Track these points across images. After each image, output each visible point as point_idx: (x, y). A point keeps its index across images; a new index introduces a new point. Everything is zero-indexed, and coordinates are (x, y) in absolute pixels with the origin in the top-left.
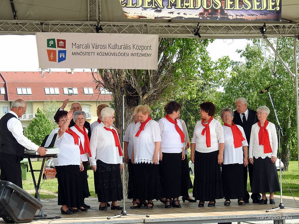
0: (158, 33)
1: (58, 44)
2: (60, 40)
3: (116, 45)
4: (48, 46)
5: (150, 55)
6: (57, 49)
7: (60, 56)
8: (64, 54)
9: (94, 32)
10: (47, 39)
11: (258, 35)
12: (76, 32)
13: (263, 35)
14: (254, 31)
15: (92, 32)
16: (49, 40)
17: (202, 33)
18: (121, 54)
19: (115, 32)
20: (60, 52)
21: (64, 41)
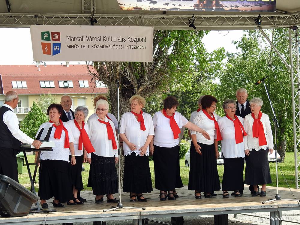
0: (153, 25)
1: (53, 37)
2: (55, 33)
3: (111, 37)
4: (43, 39)
5: (145, 47)
6: (52, 42)
7: (55, 48)
8: (58, 47)
9: (89, 25)
10: (42, 32)
11: (253, 26)
12: (70, 25)
13: (258, 26)
14: (249, 22)
15: (87, 24)
16: (43, 33)
17: (197, 25)
18: (115, 47)
19: (110, 24)
20: (54, 45)
21: (58, 34)
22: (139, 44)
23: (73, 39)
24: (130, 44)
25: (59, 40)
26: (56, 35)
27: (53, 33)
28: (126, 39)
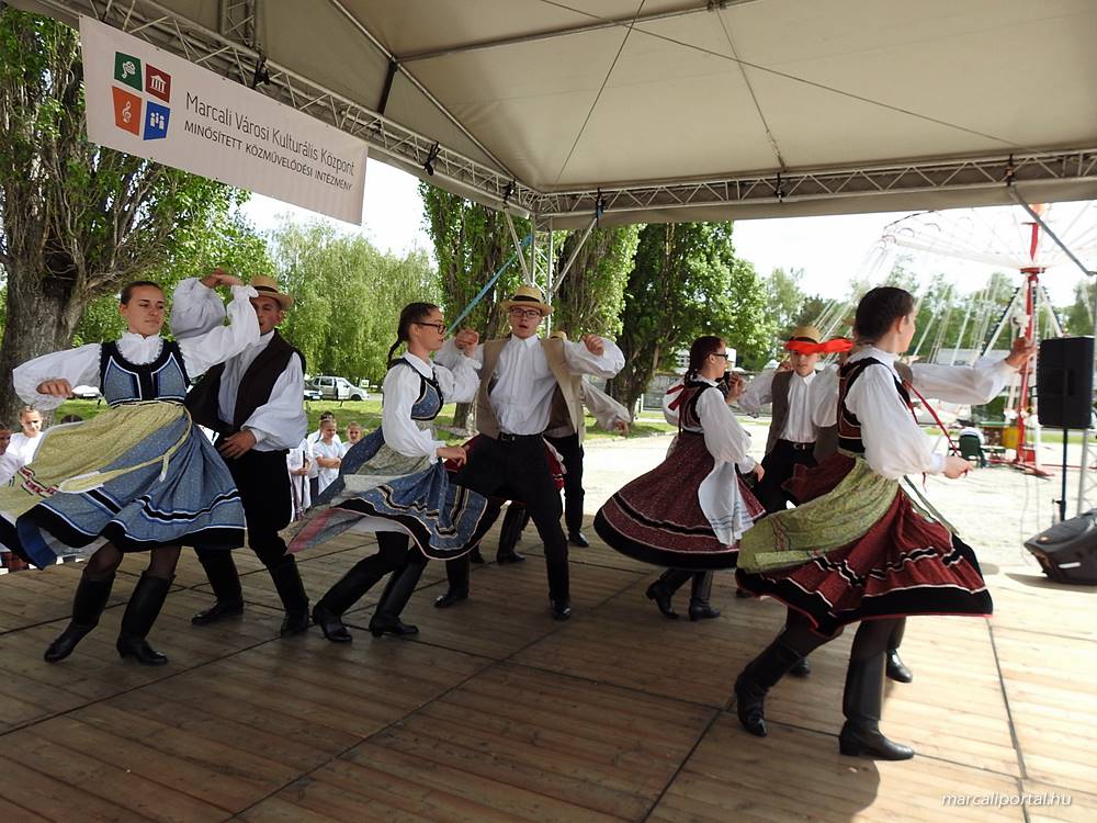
1: (149, 80)
2: (157, 72)
3: (289, 138)
6: (146, 97)
7: (152, 120)
8: (162, 118)
16: (120, 57)
18: (296, 166)
19: (289, 103)
20: (152, 107)
21: (166, 78)
22: (341, 175)
23: (204, 111)
24: (325, 169)
25: (166, 97)
26: (158, 77)
27: (151, 71)
28: (319, 154)
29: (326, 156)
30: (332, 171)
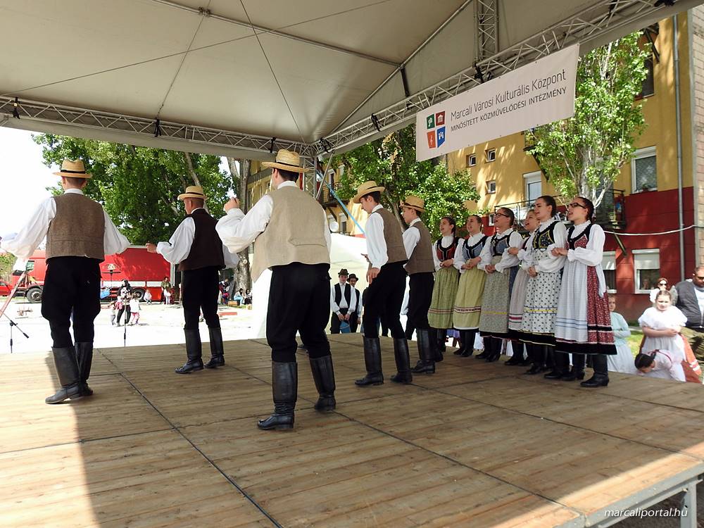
4: (428, 128)
6: (437, 128)
7: (439, 136)
8: (442, 133)
18: (513, 107)
20: (439, 131)
21: (443, 113)
22: (552, 87)
24: (537, 92)
25: (443, 123)
26: (441, 116)
27: (438, 115)
28: (530, 88)
29: (536, 85)
30: (544, 90)
